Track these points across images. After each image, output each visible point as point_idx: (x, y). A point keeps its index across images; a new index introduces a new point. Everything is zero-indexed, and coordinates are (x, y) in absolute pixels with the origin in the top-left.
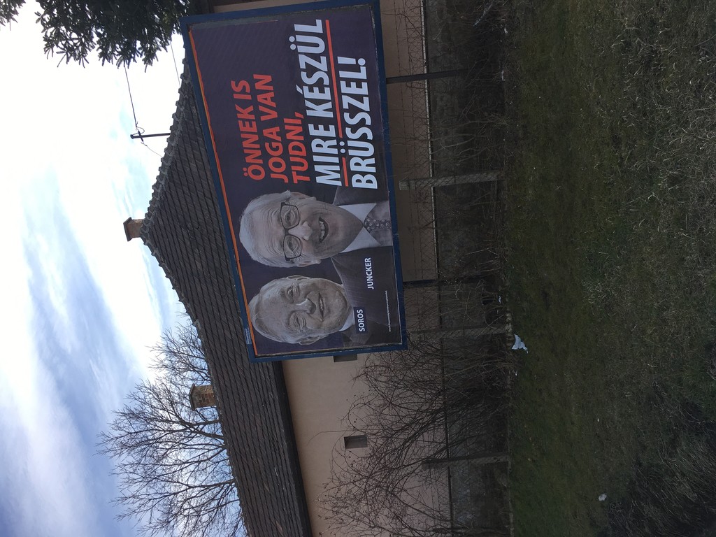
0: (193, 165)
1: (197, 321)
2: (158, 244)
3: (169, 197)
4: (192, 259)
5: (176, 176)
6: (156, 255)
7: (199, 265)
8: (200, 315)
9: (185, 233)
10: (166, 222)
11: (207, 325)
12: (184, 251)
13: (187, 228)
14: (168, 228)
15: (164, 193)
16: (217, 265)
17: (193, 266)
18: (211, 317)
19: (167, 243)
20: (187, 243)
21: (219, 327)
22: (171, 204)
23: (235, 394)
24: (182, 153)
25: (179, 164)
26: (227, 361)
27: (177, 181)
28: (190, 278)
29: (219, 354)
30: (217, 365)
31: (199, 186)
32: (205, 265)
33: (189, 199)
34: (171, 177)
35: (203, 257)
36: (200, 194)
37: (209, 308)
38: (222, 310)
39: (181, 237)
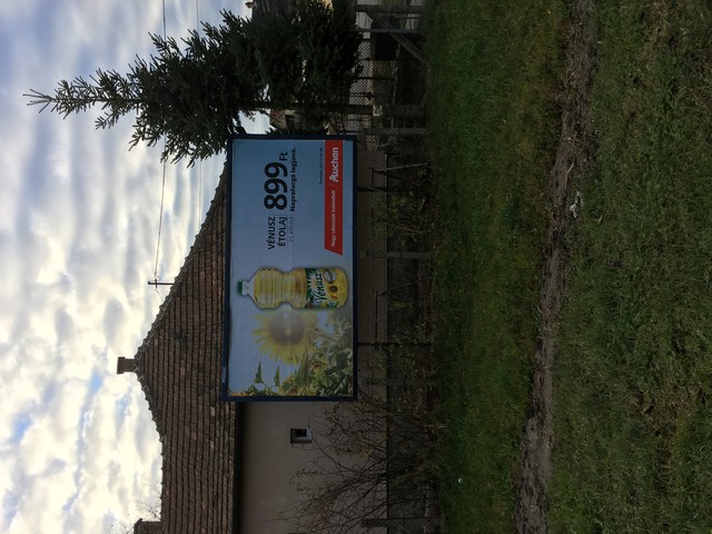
1: (165, 436)
2: (146, 369)
4: (177, 366)
5: (183, 291)
6: (141, 381)
7: (183, 369)
8: (169, 429)
10: (162, 341)
11: (174, 437)
12: (171, 364)
14: (161, 347)
17: (177, 376)
18: (181, 424)
19: (156, 362)
20: (178, 353)
21: (187, 432)
22: (172, 320)
23: (185, 511)
24: (196, 267)
25: (190, 278)
26: (185, 470)
27: (184, 294)
28: (171, 390)
29: (179, 465)
30: (174, 483)
31: (202, 291)
32: (188, 368)
33: (190, 306)
34: (179, 294)
35: (189, 362)
36: (202, 297)
37: (181, 415)
38: (194, 411)
39: (172, 349)
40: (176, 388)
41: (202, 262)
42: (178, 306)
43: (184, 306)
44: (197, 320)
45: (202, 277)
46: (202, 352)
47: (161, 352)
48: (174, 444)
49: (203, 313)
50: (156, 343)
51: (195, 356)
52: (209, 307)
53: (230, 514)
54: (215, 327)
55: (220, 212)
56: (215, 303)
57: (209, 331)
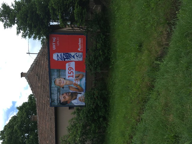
2: (29, 79)
10: (33, 74)
13: (38, 75)
15: (34, 67)
16: (44, 85)
17: (38, 85)
18: (40, 97)
19: (32, 79)
20: (37, 79)
21: (42, 100)
22: (35, 70)
23: (43, 117)
24: (40, 59)
25: (39, 61)
26: (42, 109)
27: (37, 64)
28: (36, 88)
29: (40, 107)
30: (39, 110)
31: (43, 66)
32: (41, 85)
33: (40, 69)
34: (36, 64)
35: (41, 83)
36: (43, 68)
37: (40, 95)
38: (43, 96)
39: (36, 78)
40: (38, 88)
41: (42, 58)
42: (36, 67)
43: (38, 68)
44: (42, 73)
45: (43, 63)
46: (44, 83)
47: (33, 77)
48: (39, 101)
49: (44, 72)
50: (31, 74)
51: (42, 83)
52: (45, 72)
53: (54, 126)
54: (47, 78)
55: (46, 47)
56: (47, 72)
57: (46, 78)
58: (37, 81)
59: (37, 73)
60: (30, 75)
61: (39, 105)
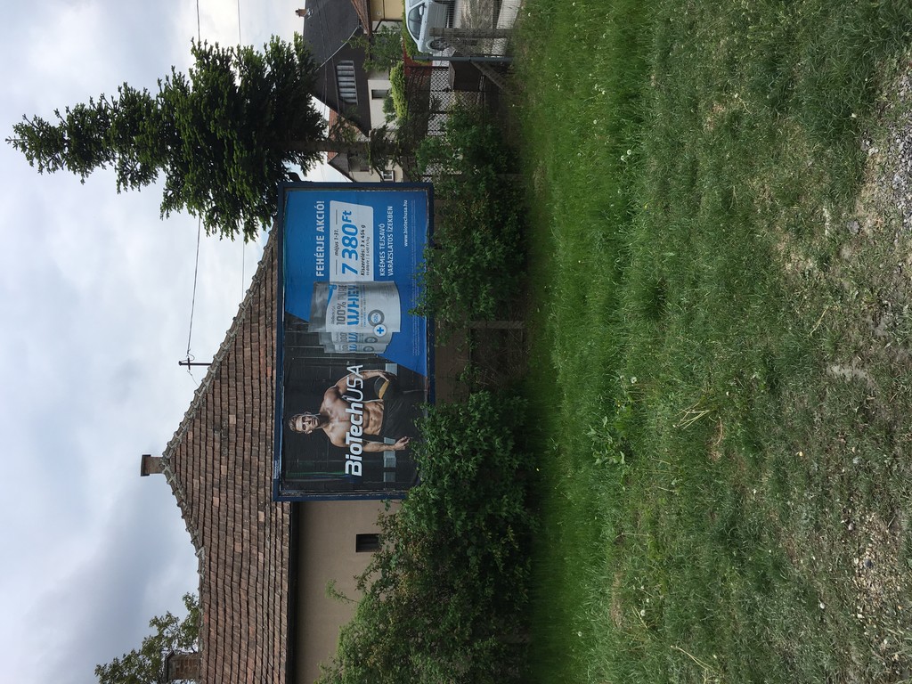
0: (247, 350)
1: (202, 549)
2: (178, 469)
3: (210, 398)
4: (217, 464)
5: (224, 371)
6: (172, 483)
8: (207, 542)
9: (217, 435)
10: (197, 433)
11: (214, 549)
12: (210, 460)
13: (222, 427)
14: (197, 441)
15: (206, 394)
16: (246, 457)
17: (216, 475)
18: (222, 534)
20: (217, 446)
21: (230, 542)
22: (210, 406)
24: (239, 342)
25: (232, 356)
27: (224, 376)
28: (209, 493)
29: (221, 584)
31: (248, 371)
32: (231, 466)
33: (232, 390)
34: (219, 376)
35: (232, 458)
36: (248, 378)
37: (222, 523)
38: (239, 517)
39: (210, 443)
41: (247, 335)
43: (225, 389)
44: (241, 406)
45: (248, 354)
46: (248, 445)
47: (197, 447)
48: (214, 559)
49: (249, 398)
50: (190, 436)
51: (240, 450)
52: (256, 391)
54: (263, 414)
55: (269, 275)
56: (263, 385)
57: (256, 419)
58: (217, 456)
59: (217, 418)
60: (184, 449)
61: (213, 577)
